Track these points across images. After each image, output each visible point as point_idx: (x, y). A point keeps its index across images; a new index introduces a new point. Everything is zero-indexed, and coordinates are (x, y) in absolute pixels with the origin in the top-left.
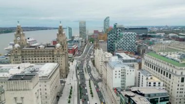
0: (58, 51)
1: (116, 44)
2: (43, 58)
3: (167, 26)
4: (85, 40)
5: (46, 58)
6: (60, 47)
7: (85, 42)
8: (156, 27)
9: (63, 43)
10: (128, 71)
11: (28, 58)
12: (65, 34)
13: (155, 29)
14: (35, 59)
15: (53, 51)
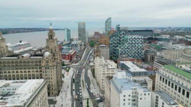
0: (47, 62)
1: (120, 49)
2: (27, 71)
3: (170, 28)
4: (85, 43)
5: (31, 70)
6: (50, 56)
7: (84, 46)
8: (159, 28)
9: (54, 51)
10: (141, 95)
11: (7, 71)
12: (56, 39)
13: (158, 30)
14: (17, 72)
15: (40, 62)
